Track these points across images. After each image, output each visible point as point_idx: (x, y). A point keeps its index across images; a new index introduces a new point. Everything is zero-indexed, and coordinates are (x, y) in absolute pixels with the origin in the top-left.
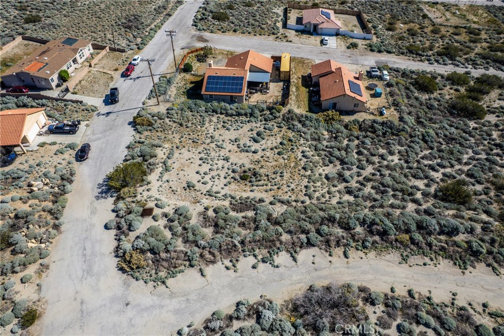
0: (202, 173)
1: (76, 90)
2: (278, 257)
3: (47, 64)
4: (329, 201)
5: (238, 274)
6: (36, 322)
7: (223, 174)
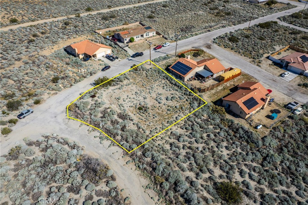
0: (129, 97)
1: (131, 47)
2: (106, 141)
3: (130, 33)
4: (157, 141)
5: (88, 134)
6: (38, 105)
7: (135, 102)
